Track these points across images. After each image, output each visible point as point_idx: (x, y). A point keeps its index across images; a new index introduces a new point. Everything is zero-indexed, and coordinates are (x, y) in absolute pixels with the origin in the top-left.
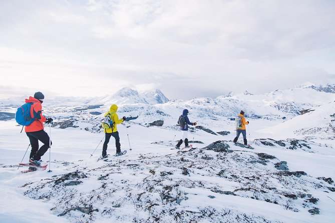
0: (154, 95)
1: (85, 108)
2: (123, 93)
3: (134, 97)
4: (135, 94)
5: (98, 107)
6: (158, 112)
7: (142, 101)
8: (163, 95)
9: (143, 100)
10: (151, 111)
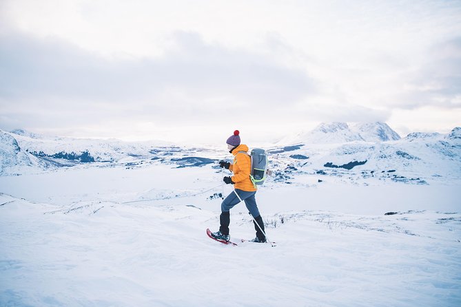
0: (373, 127)
1: (280, 150)
2: (326, 127)
3: (343, 132)
4: (343, 128)
5: (296, 148)
6: (398, 153)
7: (355, 136)
8: (388, 127)
9: (358, 136)
10: (387, 152)
